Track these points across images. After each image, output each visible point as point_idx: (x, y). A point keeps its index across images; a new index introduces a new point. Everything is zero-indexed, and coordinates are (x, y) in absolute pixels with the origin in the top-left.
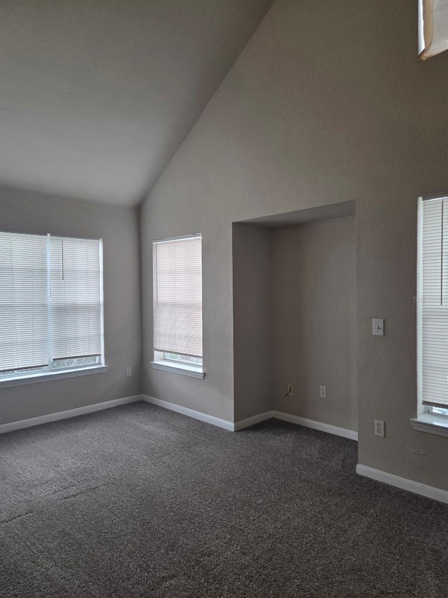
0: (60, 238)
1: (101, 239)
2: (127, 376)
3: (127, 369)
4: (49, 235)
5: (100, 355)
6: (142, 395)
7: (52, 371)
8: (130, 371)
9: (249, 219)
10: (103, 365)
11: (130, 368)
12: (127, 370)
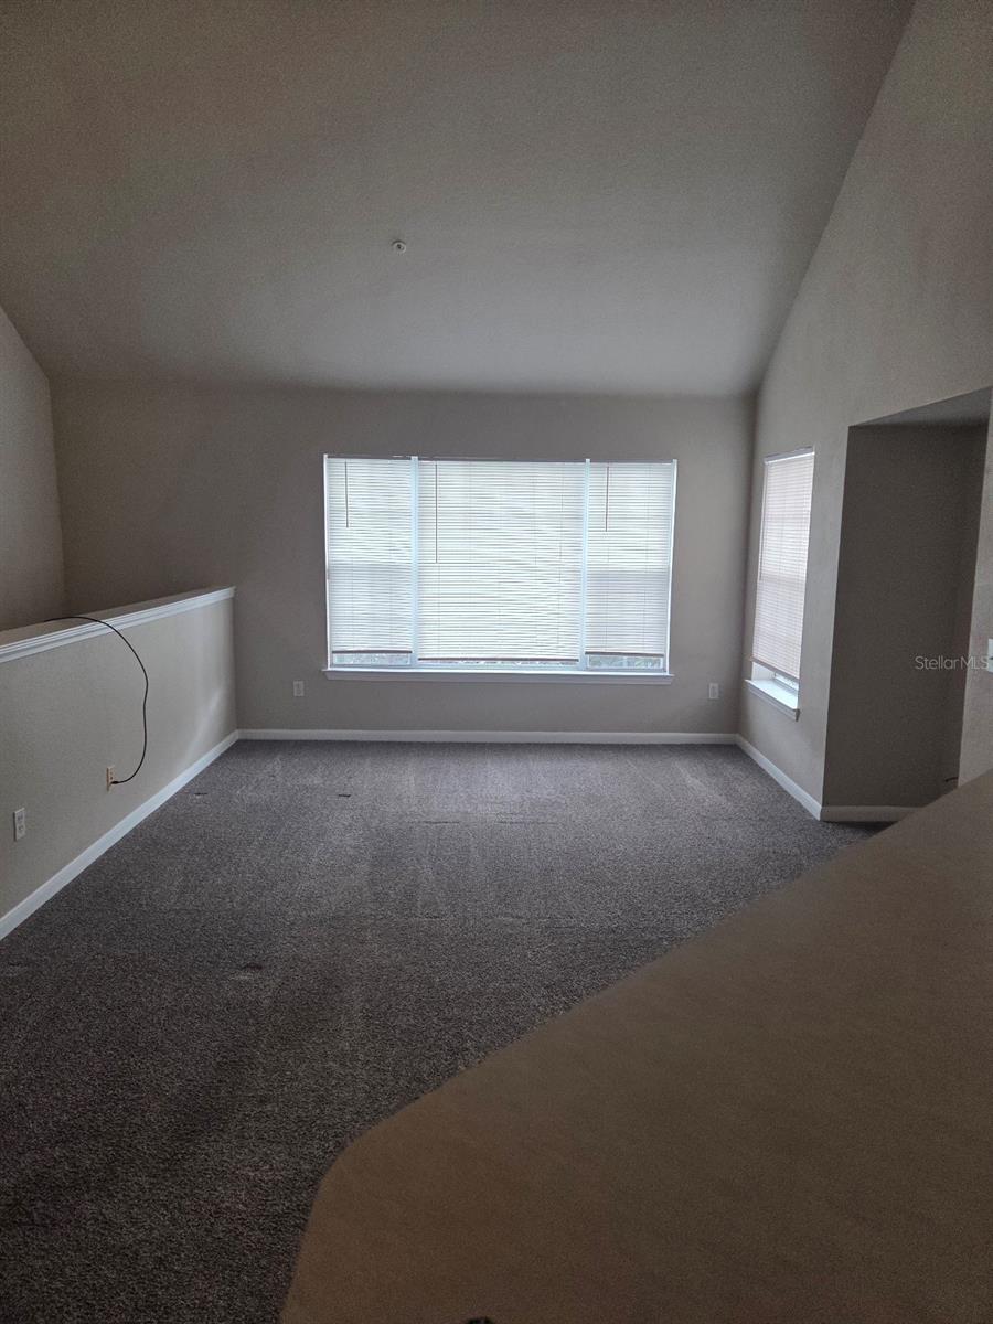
0: (606, 464)
1: (675, 461)
2: (711, 697)
3: (711, 685)
4: (588, 460)
5: (662, 656)
6: (737, 735)
7: (587, 669)
8: (717, 691)
9: (870, 419)
10: (667, 674)
11: (716, 685)
12: (713, 689)
